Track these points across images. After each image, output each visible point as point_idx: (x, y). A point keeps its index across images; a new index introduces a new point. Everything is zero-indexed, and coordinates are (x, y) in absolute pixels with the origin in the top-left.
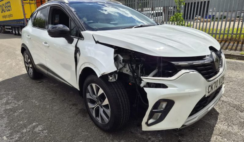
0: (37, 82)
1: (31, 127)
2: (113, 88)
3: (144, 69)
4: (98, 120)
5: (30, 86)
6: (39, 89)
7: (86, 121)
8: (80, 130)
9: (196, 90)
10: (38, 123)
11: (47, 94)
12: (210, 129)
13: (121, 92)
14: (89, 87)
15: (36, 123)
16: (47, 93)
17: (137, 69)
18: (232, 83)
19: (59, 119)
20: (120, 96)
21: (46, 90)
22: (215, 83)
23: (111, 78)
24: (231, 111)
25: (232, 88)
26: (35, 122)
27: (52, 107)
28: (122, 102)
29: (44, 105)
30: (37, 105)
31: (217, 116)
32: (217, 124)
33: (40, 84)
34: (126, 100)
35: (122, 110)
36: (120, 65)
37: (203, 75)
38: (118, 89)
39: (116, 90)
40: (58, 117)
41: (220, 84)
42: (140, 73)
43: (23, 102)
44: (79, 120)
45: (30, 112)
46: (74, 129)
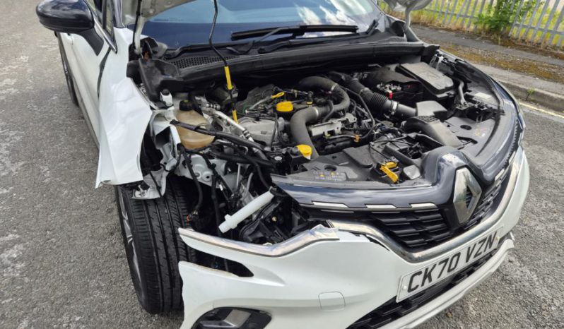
5: (61, 122)
6: (74, 137)
8: (93, 283)
10: (18, 236)
15: (16, 233)
17: (229, 172)
22: (446, 261)
26: (15, 231)
27: (73, 197)
29: (61, 186)
30: (44, 183)
39: (155, 223)
40: (70, 229)
43: (23, 166)
45: (20, 198)
46: (84, 276)
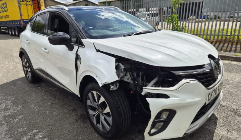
0: (36, 86)
1: (31, 135)
2: (115, 97)
3: (145, 76)
4: (99, 128)
5: (28, 90)
6: (38, 94)
7: (86, 127)
9: (197, 99)
10: (38, 130)
11: (46, 99)
12: (209, 135)
13: (123, 100)
14: (90, 95)
16: (46, 97)
17: (137, 77)
18: (229, 86)
19: (59, 125)
20: (121, 104)
21: (45, 94)
22: (214, 90)
23: (112, 87)
24: (229, 115)
25: (228, 91)
26: (35, 129)
27: (52, 113)
28: (123, 110)
29: (44, 110)
30: (36, 111)
31: (216, 121)
32: (216, 130)
33: (38, 88)
34: (127, 108)
35: (124, 118)
36: (121, 73)
37: (203, 83)
38: (120, 98)
39: (117, 98)
40: (58, 123)
41: (219, 91)
42: (141, 80)
43: (23, 107)
44: (79, 127)
45: (29, 118)
46: (75, 136)
